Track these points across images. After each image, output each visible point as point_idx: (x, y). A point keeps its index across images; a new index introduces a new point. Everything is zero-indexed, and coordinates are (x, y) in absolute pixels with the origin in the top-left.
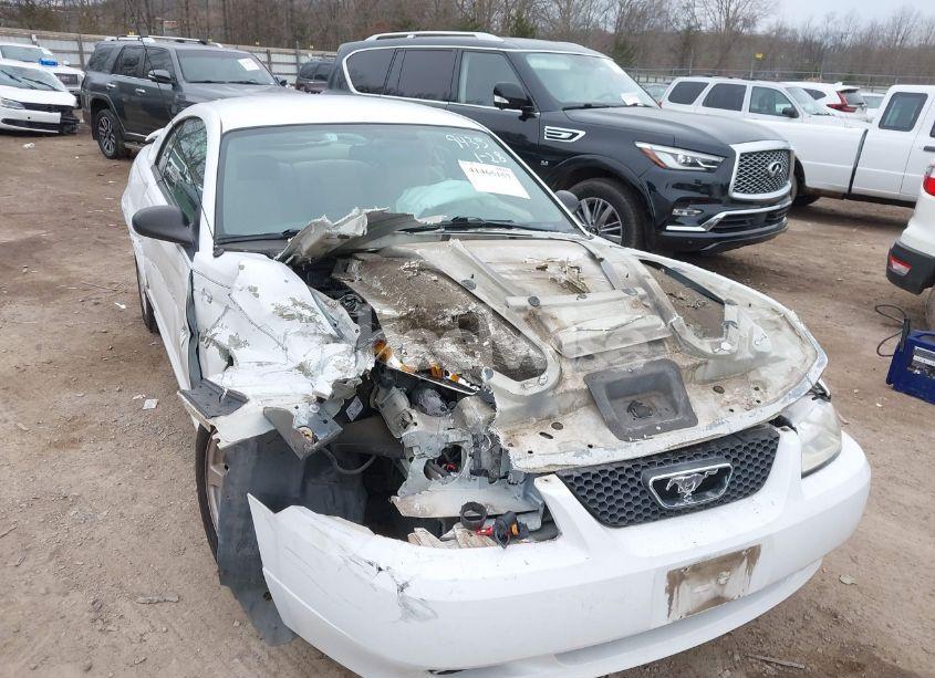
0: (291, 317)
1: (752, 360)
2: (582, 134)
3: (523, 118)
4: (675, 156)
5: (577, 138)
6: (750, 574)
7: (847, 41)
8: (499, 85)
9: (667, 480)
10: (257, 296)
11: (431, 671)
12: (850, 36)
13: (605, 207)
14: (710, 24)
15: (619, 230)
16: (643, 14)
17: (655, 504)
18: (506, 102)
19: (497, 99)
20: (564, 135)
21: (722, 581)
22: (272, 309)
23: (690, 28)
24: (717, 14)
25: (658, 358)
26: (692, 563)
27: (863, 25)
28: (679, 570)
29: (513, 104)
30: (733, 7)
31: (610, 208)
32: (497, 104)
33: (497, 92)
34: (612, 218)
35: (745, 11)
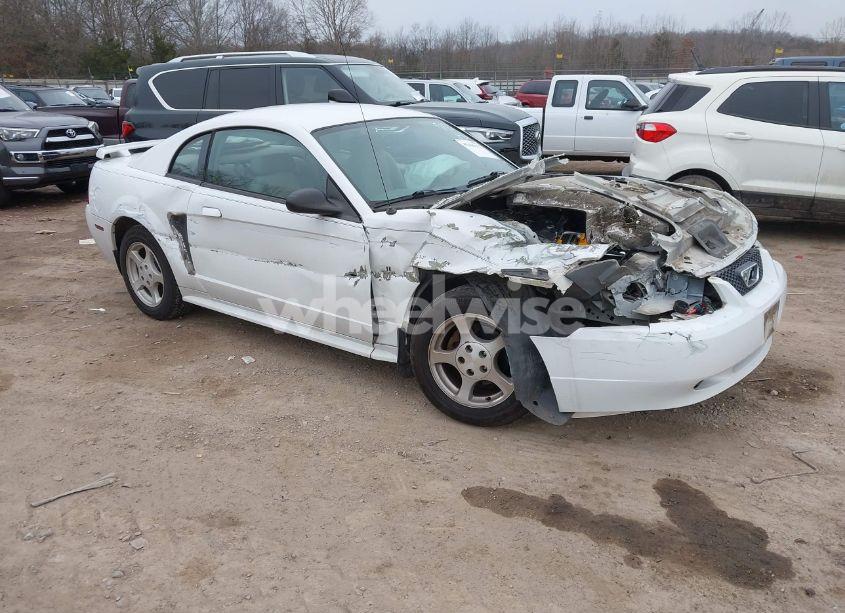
0: (490, 236)
4: (484, 133)
7: (431, 46)
10: (457, 229)
12: (433, 43)
14: (323, 37)
16: (266, 29)
22: (473, 235)
23: (307, 40)
24: (326, 28)
27: (441, 34)
28: (767, 312)
30: (338, 22)
33: (331, 98)
35: (349, 25)
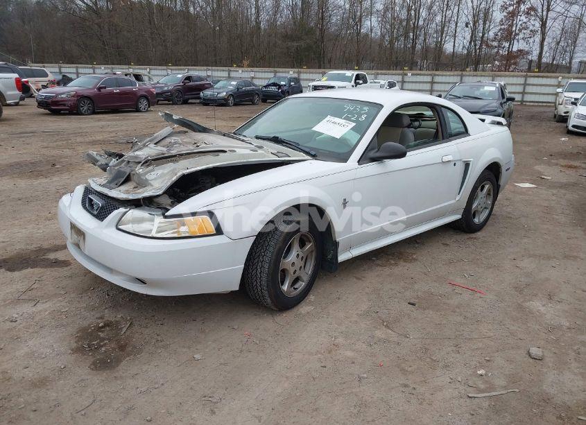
9: (93, 200)
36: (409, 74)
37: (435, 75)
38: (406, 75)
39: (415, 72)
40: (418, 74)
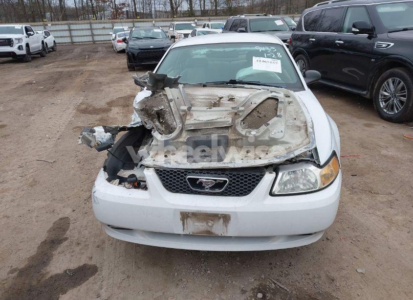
1: (268, 141)
2: (392, 44)
3: (369, 38)
5: (390, 46)
6: (226, 227)
8: (356, 23)
9: (198, 179)
11: (109, 226)
13: (399, 83)
15: (405, 95)
17: (188, 187)
18: (358, 30)
19: (354, 29)
20: (384, 46)
21: (210, 224)
25: (223, 134)
26: (193, 211)
28: (186, 212)
29: (362, 31)
31: (402, 83)
32: (354, 32)
33: (354, 26)
34: (403, 88)
36: (49, 25)
37: (70, 24)
38: (47, 25)
39: (53, 22)
40: (56, 24)
